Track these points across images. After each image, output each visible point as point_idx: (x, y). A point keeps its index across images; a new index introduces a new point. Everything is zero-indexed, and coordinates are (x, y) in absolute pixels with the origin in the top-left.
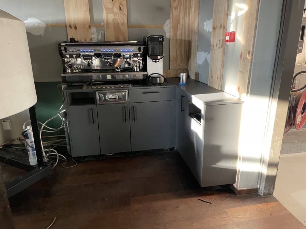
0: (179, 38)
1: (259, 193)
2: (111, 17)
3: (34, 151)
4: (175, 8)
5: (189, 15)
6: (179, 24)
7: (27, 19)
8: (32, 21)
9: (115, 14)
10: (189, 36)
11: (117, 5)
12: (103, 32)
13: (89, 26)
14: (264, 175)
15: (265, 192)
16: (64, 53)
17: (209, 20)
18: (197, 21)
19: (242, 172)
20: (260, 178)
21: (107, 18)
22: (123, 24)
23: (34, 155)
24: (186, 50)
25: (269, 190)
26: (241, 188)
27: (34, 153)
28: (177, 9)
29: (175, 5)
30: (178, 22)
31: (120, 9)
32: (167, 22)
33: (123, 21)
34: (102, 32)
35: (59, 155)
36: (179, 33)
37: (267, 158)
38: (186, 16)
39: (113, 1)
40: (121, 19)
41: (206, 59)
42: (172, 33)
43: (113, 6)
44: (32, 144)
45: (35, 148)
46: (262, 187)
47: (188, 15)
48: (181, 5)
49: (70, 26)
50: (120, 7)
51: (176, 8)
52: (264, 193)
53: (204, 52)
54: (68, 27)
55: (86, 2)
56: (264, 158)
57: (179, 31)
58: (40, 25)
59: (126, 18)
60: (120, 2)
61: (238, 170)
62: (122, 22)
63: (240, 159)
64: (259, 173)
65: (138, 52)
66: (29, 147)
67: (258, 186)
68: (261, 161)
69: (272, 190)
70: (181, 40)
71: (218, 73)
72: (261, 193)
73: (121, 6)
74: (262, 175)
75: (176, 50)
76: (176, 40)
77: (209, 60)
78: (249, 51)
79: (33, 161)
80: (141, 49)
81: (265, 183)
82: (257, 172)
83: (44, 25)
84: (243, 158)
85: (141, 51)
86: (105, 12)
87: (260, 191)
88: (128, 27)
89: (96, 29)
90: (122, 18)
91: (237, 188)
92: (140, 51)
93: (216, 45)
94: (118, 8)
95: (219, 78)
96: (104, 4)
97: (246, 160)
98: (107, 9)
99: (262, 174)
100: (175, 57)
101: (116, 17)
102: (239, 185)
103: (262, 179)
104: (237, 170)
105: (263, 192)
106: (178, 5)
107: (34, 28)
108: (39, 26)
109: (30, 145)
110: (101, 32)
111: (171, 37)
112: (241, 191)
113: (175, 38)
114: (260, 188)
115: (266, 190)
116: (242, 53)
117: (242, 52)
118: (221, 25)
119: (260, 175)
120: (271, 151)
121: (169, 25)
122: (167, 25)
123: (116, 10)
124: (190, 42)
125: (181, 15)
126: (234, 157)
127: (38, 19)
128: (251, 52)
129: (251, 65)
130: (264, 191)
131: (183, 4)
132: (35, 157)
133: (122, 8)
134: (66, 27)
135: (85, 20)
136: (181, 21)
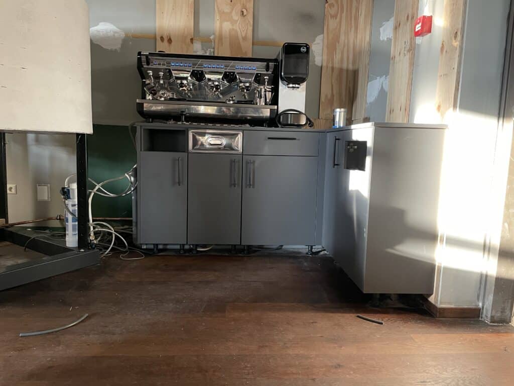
0: (337, 65)
1: (483, 319)
2: (227, 26)
3: (75, 222)
4: (332, 17)
5: (356, 28)
6: (339, 42)
7: (98, 24)
8: (104, 28)
9: (233, 22)
10: (354, 62)
11: (239, 7)
12: (212, 50)
13: (192, 40)
14: (491, 277)
15: (493, 314)
16: (145, 66)
17: (389, 21)
18: (368, 33)
19: (446, 269)
20: (483, 287)
21: (221, 27)
22: (245, 39)
23: (74, 230)
24: (349, 88)
25: (502, 312)
26: (445, 303)
27: (75, 225)
28: (336, 18)
29: (333, 11)
30: (336, 39)
31: (243, 14)
32: (319, 39)
33: (246, 33)
34: (210, 51)
35: (116, 236)
36: (337, 58)
37: (496, 242)
38: (350, 31)
39: (231, 1)
40: (243, 31)
41: (382, 86)
42: (325, 57)
43: (232, 10)
44: (73, 208)
45: (77, 216)
46: (487, 305)
47: (353, 29)
48: (342, 12)
49: (162, 39)
50: (243, 12)
51: (334, 16)
52: (492, 317)
53: (379, 77)
54: (158, 38)
55: (190, 3)
56: (490, 243)
57: (337, 56)
58: (116, 35)
59: (251, 28)
60: (243, 4)
61: (437, 264)
62: (244, 36)
63: (442, 241)
64: (482, 275)
65: (265, 72)
66: (69, 214)
67: (480, 305)
68: (484, 249)
69: (508, 312)
70: (341, 70)
71: (403, 99)
72: (487, 317)
73: (245, 11)
74: (488, 278)
75: (332, 86)
76: (333, 68)
77: (386, 88)
78: (456, 33)
79: (72, 240)
80: (270, 68)
81: (494, 295)
82: (478, 273)
83: (123, 35)
84: (447, 239)
85: (270, 70)
86: (217, 18)
87: (484, 316)
88: (253, 44)
89: (202, 45)
90: (243, 29)
91: (436, 305)
92: (267, 70)
93: (399, 53)
94: (240, 13)
95: (403, 108)
96: (217, 6)
97: (453, 242)
98: (222, 13)
99: (487, 276)
100: (329, 96)
101: (234, 27)
102: (440, 298)
103: (488, 287)
104: (435, 266)
105: (489, 316)
106: (338, 13)
107: (106, 38)
108: (114, 35)
109: (71, 211)
110: (209, 49)
111: (324, 64)
112: (444, 309)
113: (330, 65)
114: (483, 307)
115: (497, 312)
116: (444, 43)
117: (443, 41)
118: (408, 17)
119: (483, 279)
120: (503, 226)
121: (321, 44)
122: (318, 44)
123: (236, 16)
124: (355, 73)
125: (341, 29)
126: (431, 237)
127: (114, 25)
128: (459, 34)
129: (460, 56)
130: (491, 313)
131: (347, 11)
132: (75, 233)
133: (245, 13)
134: (155, 39)
135: (186, 29)
136: (342, 38)
